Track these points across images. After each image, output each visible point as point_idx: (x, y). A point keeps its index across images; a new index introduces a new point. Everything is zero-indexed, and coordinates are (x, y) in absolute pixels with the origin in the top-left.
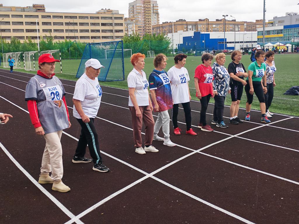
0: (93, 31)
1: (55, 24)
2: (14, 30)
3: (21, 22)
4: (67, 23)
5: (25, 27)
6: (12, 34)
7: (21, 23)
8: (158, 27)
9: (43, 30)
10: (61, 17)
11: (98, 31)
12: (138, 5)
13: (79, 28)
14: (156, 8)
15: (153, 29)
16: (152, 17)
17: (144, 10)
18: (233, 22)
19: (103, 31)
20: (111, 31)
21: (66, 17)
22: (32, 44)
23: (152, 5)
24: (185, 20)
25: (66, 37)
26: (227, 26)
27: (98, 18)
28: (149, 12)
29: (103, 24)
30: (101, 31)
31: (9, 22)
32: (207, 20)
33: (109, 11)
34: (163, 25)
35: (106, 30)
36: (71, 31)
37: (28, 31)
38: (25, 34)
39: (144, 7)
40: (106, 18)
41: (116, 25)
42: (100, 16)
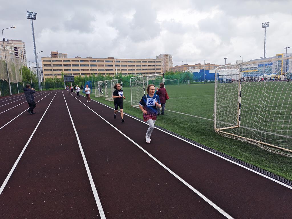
2: (99, 70)
3: (103, 65)
4: (129, 65)
10: (126, 61)
11: (147, 69)
12: (161, 57)
14: (171, 58)
16: (169, 63)
20: (154, 69)
23: (169, 57)
24: (187, 65)
28: (167, 60)
29: (149, 66)
30: (148, 70)
31: (96, 65)
32: (200, 64)
34: (175, 67)
35: (151, 69)
36: (131, 70)
37: (107, 70)
38: (105, 72)
39: (165, 58)
40: (151, 62)
41: (157, 65)
42: (148, 61)
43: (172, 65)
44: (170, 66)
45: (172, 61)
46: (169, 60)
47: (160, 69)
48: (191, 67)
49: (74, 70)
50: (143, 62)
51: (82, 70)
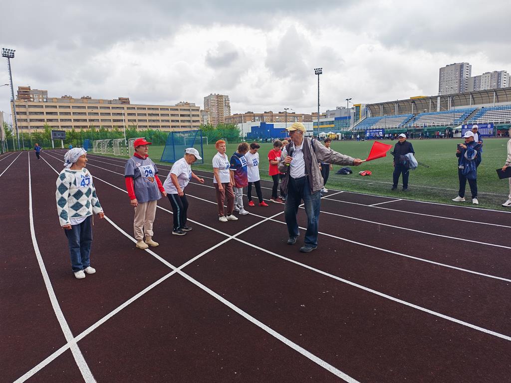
0: (173, 121)
1: (139, 115)
2: (102, 120)
4: (150, 114)
5: (112, 117)
6: (101, 124)
7: (109, 114)
8: (230, 118)
9: (128, 120)
10: (144, 109)
11: (178, 121)
12: (212, 99)
13: (160, 118)
14: (228, 102)
15: (225, 119)
16: (224, 109)
17: (217, 103)
18: (293, 115)
19: (182, 121)
20: (189, 121)
21: (149, 109)
22: (119, 132)
23: (224, 99)
24: (252, 113)
25: (149, 126)
26: (288, 118)
27: (177, 110)
28: (222, 105)
30: (180, 121)
31: (98, 113)
32: (272, 112)
33: (187, 104)
34: (234, 116)
35: (185, 120)
36: (154, 121)
37: (115, 121)
38: (112, 124)
39: (218, 101)
43: (230, 112)
46: (224, 104)
48: (257, 116)
50: (172, 109)
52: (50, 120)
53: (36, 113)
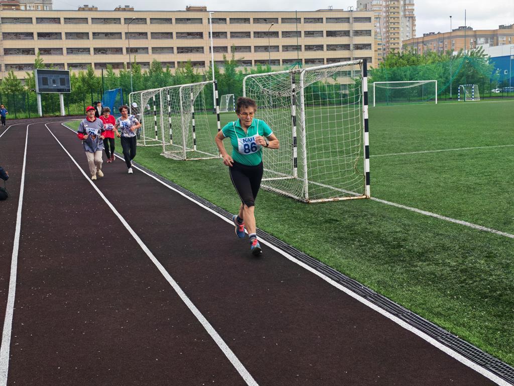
0: (309, 48)
2: (155, 50)
3: (168, 33)
5: (176, 43)
6: (150, 58)
8: (415, 42)
10: (247, 20)
11: (320, 47)
13: (281, 41)
14: (410, 8)
15: (404, 46)
17: (387, 11)
19: (331, 47)
20: (346, 47)
21: (257, 20)
25: (256, 61)
28: (396, 15)
29: (330, 34)
30: (325, 48)
31: (146, 34)
35: (336, 46)
37: (181, 50)
38: (176, 58)
40: (337, 20)
41: (358, 33)
42: (324, 16)
43: (413, 31)
44: (404, 35)
45: (412, 18)
46: (402, 14)
47: (370, 45)
48: (481, 36)
49: (71, 51)
50: (308, 20)
51: (98, 51)
52: (46, 51)
53: (17, 35)
